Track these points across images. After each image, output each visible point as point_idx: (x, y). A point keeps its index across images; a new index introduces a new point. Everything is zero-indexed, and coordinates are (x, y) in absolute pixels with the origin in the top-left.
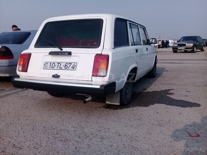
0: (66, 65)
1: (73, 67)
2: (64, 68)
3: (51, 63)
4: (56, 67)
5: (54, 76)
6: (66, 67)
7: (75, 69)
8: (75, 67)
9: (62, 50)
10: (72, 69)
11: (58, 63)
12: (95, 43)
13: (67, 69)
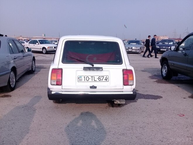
0: (100, 78)
1: (106, 79)
2: (98, 80)
3: (84, 77)
4: (90, 80)
5: (91, 87)
6: (100, 79)
7: (108, 81)
8: (108, 79)
9: (93, 66)
10: (106, 81)
11: (92, 77)
12: (118, 61)
13: (101, 81)
